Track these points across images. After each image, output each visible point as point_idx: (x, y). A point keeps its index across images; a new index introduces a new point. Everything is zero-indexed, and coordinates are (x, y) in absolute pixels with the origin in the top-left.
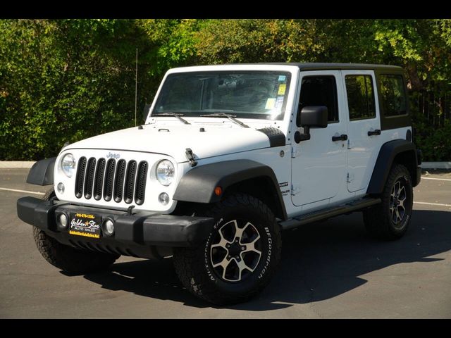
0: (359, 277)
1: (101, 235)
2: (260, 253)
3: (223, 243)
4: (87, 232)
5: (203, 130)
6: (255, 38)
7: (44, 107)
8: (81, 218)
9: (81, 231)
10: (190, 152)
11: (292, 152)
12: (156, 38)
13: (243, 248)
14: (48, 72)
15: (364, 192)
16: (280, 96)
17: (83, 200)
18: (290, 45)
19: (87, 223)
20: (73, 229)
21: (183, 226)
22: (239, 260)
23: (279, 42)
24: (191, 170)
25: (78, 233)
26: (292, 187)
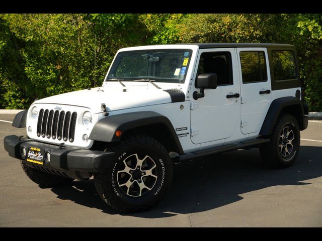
0: (239, 195)
1: (44, 162)
2: (156, 177)
3: (127, 170)
4: (36, 160)
5: (125, 91)
6: (215, 28)
7: (83, 76)
8: (33, 151)
9: (33, 160)
10: (104, 106)
11: (191, 106)
12: (152, 29)
13: (143, 174)
14: (86, 53)
15: (257, 134)
16: (184, 66)
17: (41, 138)
18: (238, 32)
19: (37, 154)
20: (29, 158)
21: (91, 158)
22: (140, 182)
23: (230, 30)
24: (103, 119)
25: (32, 161)
26: (191, 130)
